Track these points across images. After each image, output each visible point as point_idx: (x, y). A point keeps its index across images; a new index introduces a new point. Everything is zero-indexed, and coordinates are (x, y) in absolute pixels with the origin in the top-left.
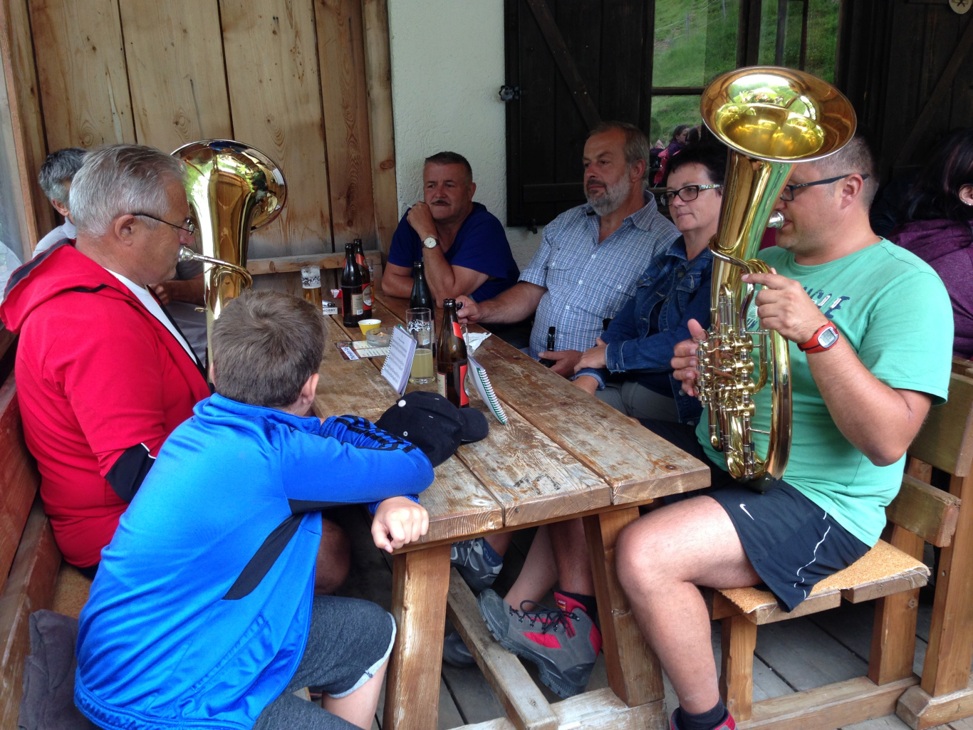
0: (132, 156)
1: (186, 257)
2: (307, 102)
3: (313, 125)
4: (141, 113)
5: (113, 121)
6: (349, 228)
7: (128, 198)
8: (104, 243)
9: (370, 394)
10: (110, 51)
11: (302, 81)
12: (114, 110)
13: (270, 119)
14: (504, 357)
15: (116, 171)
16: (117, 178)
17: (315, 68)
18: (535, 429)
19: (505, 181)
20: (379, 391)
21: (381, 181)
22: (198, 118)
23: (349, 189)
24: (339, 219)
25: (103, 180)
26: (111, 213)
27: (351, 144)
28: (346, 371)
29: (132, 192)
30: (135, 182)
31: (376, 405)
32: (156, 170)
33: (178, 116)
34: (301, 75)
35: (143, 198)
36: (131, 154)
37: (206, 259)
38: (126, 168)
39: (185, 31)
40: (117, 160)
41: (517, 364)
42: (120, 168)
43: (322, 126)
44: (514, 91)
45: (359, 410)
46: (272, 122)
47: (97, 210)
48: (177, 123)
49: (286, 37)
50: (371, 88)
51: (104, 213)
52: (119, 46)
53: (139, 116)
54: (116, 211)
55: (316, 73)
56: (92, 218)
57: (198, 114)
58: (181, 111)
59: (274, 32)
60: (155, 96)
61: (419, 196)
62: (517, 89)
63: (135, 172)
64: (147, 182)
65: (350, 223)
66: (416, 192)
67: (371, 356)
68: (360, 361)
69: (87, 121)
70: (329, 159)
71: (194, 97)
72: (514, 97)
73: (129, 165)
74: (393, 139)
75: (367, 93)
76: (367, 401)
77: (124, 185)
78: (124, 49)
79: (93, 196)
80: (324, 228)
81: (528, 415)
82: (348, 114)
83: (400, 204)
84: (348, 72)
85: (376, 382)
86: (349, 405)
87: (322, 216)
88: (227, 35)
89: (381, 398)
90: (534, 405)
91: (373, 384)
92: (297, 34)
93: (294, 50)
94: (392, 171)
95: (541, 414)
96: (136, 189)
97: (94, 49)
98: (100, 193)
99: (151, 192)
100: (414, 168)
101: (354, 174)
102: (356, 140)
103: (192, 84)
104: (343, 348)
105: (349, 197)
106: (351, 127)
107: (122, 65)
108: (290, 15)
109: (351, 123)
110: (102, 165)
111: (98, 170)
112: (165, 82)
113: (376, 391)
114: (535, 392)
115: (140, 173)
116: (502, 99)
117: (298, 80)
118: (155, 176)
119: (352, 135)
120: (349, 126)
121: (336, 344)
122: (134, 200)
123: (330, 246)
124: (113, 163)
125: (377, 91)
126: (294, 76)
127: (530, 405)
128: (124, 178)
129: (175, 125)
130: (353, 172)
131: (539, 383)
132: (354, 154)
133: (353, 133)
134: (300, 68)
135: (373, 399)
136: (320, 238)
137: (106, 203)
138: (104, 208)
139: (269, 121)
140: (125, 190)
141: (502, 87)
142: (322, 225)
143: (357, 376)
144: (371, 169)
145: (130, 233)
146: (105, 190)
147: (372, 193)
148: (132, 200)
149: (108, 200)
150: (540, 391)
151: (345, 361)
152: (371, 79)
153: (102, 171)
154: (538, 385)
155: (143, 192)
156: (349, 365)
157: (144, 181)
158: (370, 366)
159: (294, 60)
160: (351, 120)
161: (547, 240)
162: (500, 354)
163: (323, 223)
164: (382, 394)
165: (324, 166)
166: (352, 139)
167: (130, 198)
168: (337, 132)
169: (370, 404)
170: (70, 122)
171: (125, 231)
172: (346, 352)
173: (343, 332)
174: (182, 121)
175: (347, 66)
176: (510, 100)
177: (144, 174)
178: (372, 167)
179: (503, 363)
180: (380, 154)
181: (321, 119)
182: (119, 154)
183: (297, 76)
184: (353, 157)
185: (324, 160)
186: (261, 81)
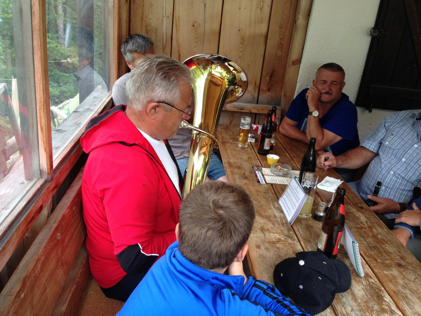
0: (164, 67)
1: (184, 126)
2: (262, 22)
3: (261, 35)
4: (177, 18)
5: (163, 20)
6: (268, 93)
7: (158, 92)
8: (141, 115)
9: (272, 219)
11: (261, 11)
12: (165, 15)
13: (240, 30)
14: (352, 203)
15: (154, 75)
16: (154, 80)
17: (270, 5)
18: (382, 288)
19: (360, 81)
20: (277, 217)
21: (291, 70)
22: (205, 24)
23: (273, 72)
24: (264, 87)
25: (145, 80)
26: (147, 99)
27: (279, 48)
28: (258, 193)
29: (160, 89)
30: (164, 83)
31: (276, 230)
32: (177, 77)
33: (195, 22)
34: (261, 7)
35: (166, 93)
36: (164, 65)
37: (195, 128)
38: (160, 74)
40: (155, 69)
41: (362, 213)
42: (157, 73)
43: (266, 37)
44: (379, 31)
45: (265, 233)
46: (241, 31)
47: (139, 96)
48: (193, 26)
50: (298, 19)
51: (143, 98)
53: (176, 20)
54: (149, 99)
55: (270, 7)
56: (136, 100)
57: (205, 22)
58: (197, 20)
60: (186, 10)
61: (310, 82)
62: (381, 30)
63: (165, 77)
64: (171, 84)
65: (269, 90)
66: (309, 79)
67: (272, 183)
68: (266, 186)
69: (150, 19)
70: (266, 55)
71: (205, 13)
72: (378, 34)
73: (163, 72)
74: (303, 49)
75: (295, 22)
76: (270, 225)
77: (157, 85)
79: (138, 88)
80: (255, 90)
81: (376, 271)
82: (282, 32)
83: (298, 85)
84: (287, 9)
85: (275, 208)
86: (259, 227)
87: (255, 84)
89: (279, 224)
90: (378, 260)
91: (274, 209)
94: (298, 66)
95: (386, 272)
96: (163, 88)
98: (143, 87)
99: (171, 90)
100: (311, 66)
101: (277, 65)
102: (282, 47)
103: (205, 6)
104: (257, 172)
105: (271, 76)
106: (281, 39)
109: (281, 37)
110: (147, 70)
111: (144, 73)
112: (192, 3)
113: (275, 216)
114: (377, 245)
115: (167, 78)
116: (371, 35)
117: (259, 11)
118: (176, 81)
119: (281, 43)
120: (280, 38)
121: (253, 167)
122: (161, 94)
123: (256, 100)
124: (153, 70)
125: (301, 20)
126: (258, 7)
127: (376, 260)
128: (158, 80)
129: (192, 27)
130: (277, 63)
131: (379, 237)
132: (280, 53)
133: (282, 42)
134: (262, 3)
135: (274, 224)
136: (252, 95)
137: (145, 93)
138: (144, 96)
139: (239, 30)
140: (157, 88)
141: (373, 28)
142: (254, 89)
143: (264, 199)
144: (287, 63)
145: (155, 112)
146: (146, 86)
147: (284, 76)
148: (160, 94)
149: (146, 92)
150: (381, 246)
151: (258, 184)
152: (299, 14)
153: (147, 74)
154: (378, 238)
155: (167, 90)
156: (260, 188)
157: (169, 84)
158: (271, 192)
160: (282, 35)
161: (385, 126)
162: (350, 200)
163: (255, 88)
164: (279, 220)
165: (262, 58)
166: (280, 46)
167: (159, 93)
168: (273, 40)
169: (272, 228)
170: (142, 19)
171: (153, 110)
172: (258, 175)
173: (257, 158)
174: (196, 25)
175: (287, 5)
176: (375, 36)
177: (169, 78)
178: (288, 62)
179: (352, 209)
180: (294, 56)
181: (266, 33)
182: (158, 65)
183: (259, 8)
184: (278, 55)
185: (263, 55)
186: (240, 8)
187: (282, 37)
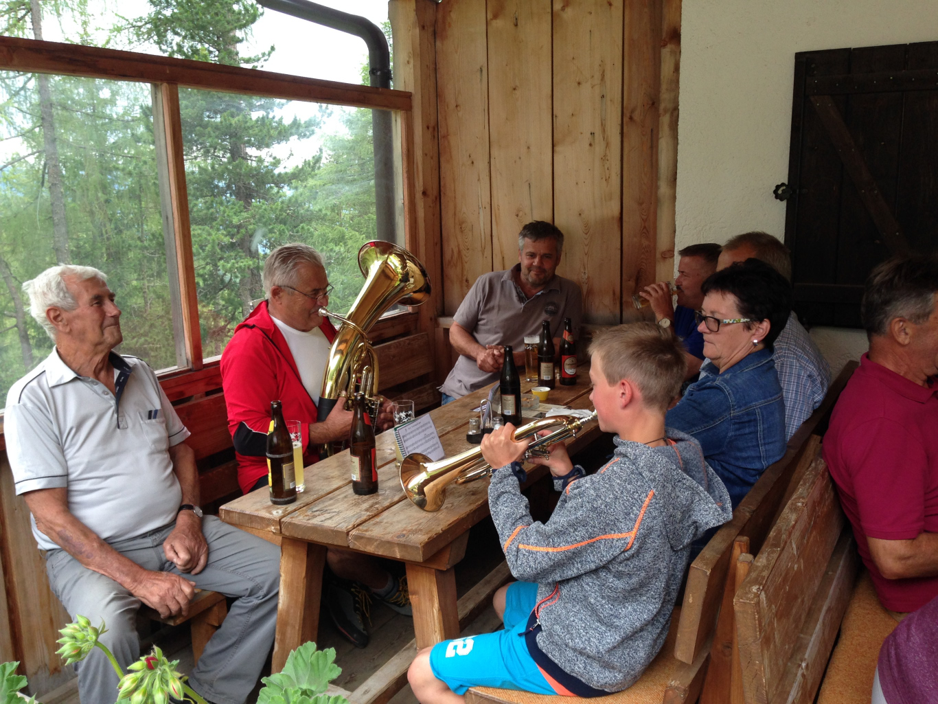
2: (611, 199)
3: (613, 218)
4: (496, 208)
5: (479, 213)
10: (482, 165)
11: (608, 183)
12: (480, 206)
17: (619, 172)
21: (661, 269)
22: (532, 212)
23: (639, 273)
24: (627, 298)
27: (643, 234)
30: (282, 266)
32: (294, 260)
34: (607, 178)
35: (284, 277)
39: (528, 148)
43: (621, 220)
46: (582, 215)
48: (517, 215)
49: (599, 148)
50: (659, 188)
52: (486, 161)
53: (495, 210)
55: (619, 176)
57: (532, 210)
58: (521, 206)
59: (590, 145)
60: (506, 196)
63: (282, 261)
69: (464, 213)
70: (624, 248)
71: (530, 197)
74: (674, 232)
77: (275, 269)
78: (490, 163)
80: (615, 305)
82: (643, 209)
84: (645, 175)
87: (614, 294)
88: (556, 149)
92: (607, 145)
93: (604, 158)
94: (671, 260)
96: (281, 273)
97: (473, 163)
99: (288, 273)
101: (644, 261)
102: (648, 232)
103: (530, 187)
105: (637, 280)
106: (644, 221)
107: (488, 174)
108: (604, 131)
112: (513, 185)
117: (605, 183)
118: (292, 264)
119: (645, 227)
123: (619, 319)
125: (664, 189)
126: (602, 179)
128: (276, 264)
129: (516, 217)
130: (643, 258)
132: (645, 243)
133: (646, 225)
134: (607, 171)
136: (610, 313)
139: (580, 214)
140: (277, 271)
142: (614, 302)
144: (655, 257)
145: (280, 297)
152: (660, 179)
155: (284, 273)
157: (286, 267)
159: (604, 166)
160: (645, 214)
163: (614, 299)
165: (619, 252)
166: (644, 231)
167: (278, 277)
168: (632, 222)
170: (455, 214)
171: (278, 295)
174: (520, 214)
175: (646, 169)
177: (287, 262)
178: (656, 255)
180: (663, 245)
181: (619, 213)
183: (604, 179)
184: (644, 245)
185: (619, 247)
186: (577, 183)
187: (645, 217)
